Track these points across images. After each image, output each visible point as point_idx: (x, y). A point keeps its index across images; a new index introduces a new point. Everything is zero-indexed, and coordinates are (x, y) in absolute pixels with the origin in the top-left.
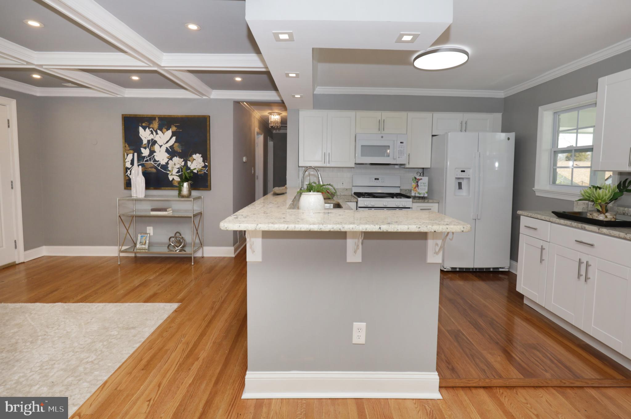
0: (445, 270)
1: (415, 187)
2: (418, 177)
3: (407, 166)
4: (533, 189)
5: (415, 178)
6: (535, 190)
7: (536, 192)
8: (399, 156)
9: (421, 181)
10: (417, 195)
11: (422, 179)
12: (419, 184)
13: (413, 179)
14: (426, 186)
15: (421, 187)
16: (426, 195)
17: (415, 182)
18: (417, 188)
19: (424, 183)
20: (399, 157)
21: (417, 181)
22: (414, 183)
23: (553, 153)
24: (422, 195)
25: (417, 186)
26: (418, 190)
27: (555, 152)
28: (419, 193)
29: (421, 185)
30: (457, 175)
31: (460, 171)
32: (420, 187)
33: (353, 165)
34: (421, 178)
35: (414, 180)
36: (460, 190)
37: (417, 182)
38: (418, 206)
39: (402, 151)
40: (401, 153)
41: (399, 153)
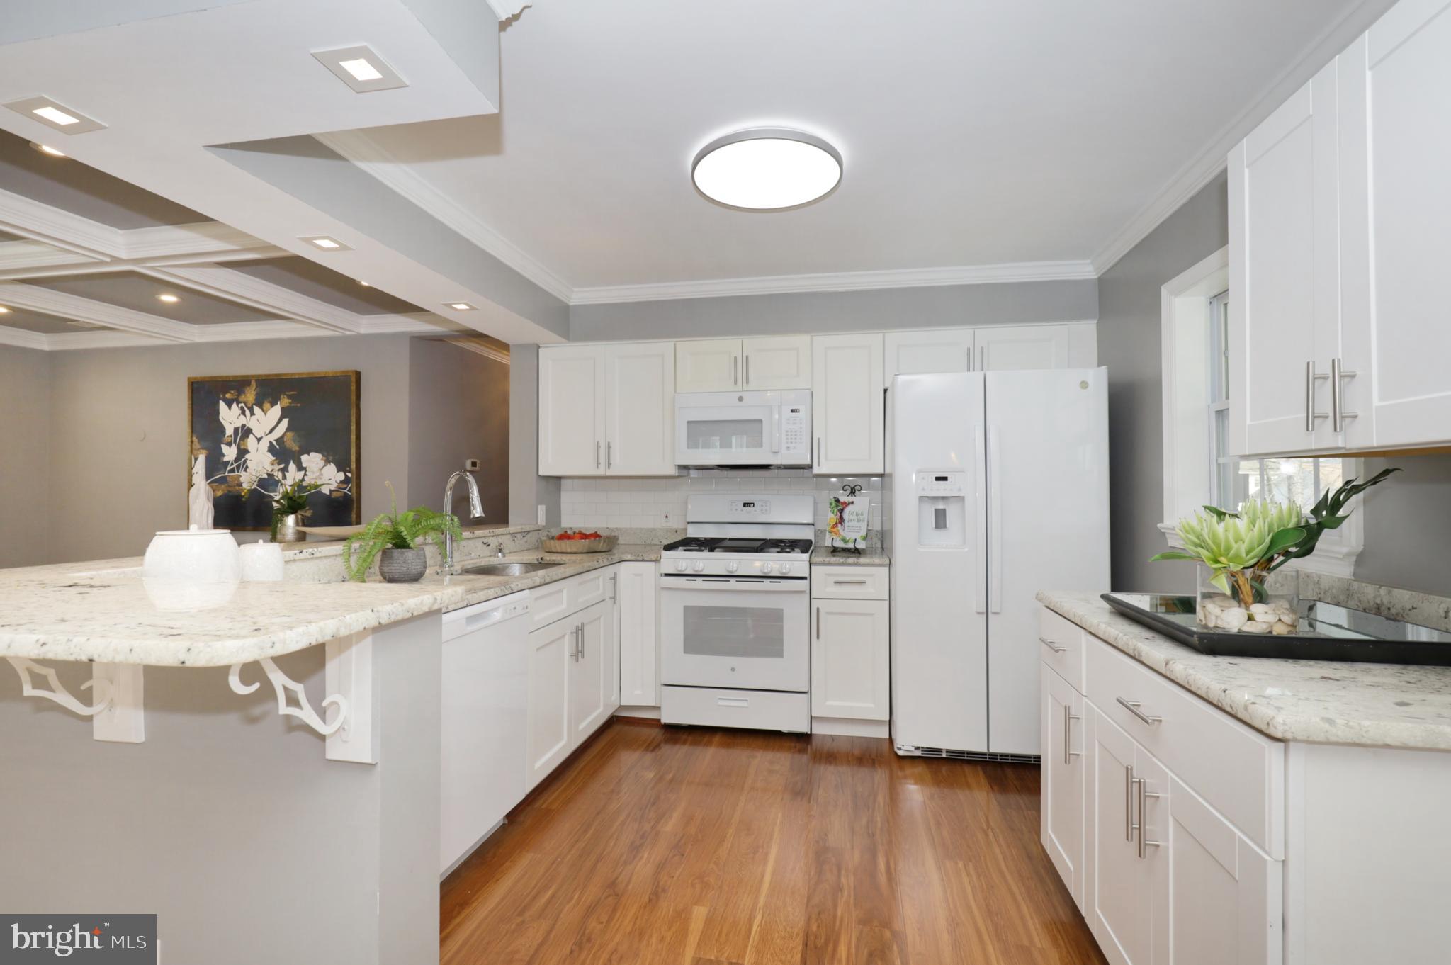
0: (900, 753)
1: (836, 524)
2: (842, 499)
3: (816, 470)
4: (1159, 525)
5: (837, 501)
6: (1163, 531)
7: (1167, 536)
8: (790, 445)
9: (851, 506)
10: (839, 544)
11: (852, 503)
12: (846, 516)
13: (831, 504)
14: (863, 521)
15: (850, 524)
16: (861, 545)
17: (836, 510)
18: (839, 525)
19: (857, 514)
20: (788, 448)
21: (840, 506)
22: (833, 513)
23: (1213, 415)
24: (850, 546)
25: (841, 520)
26: (841, 531)
27: (1217, 412)
28: (845, 541)
29: (851, 517)
30: (924, 489)
31: (934, 479)
32: (846, 524)
33: (673, 471)
34: (851, 501)
35: (834, 504)
36: (940, 532)
37: (841, 511)
38: (829, 575)
39: (796, 431)
40: (793, 437)
41: (789, 437)
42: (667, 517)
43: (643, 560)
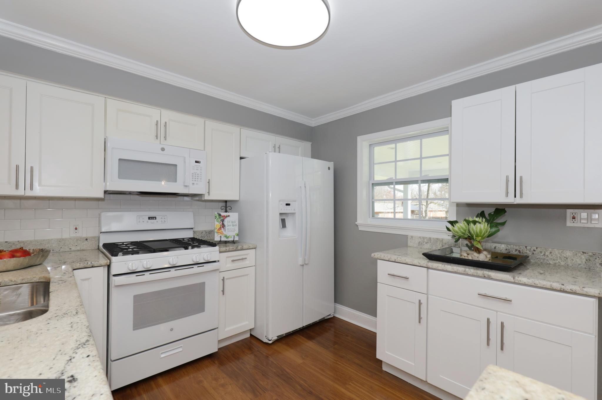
0: (270, 342)
1: (220, 228)
2: (223, 214)
3: (206, 197)
4: (356, 223)
5: (220, 215)
6: (358, 225)
7: (360, 227)
8: (193, 182)
9: (228, 218)
10: (224, 239)
11: (229, 216)
12: (226, 223)
13: (216, 217)
14: (236, 225)
15: (229, 227)
16: (237, 239)
17: (219, 220)
18: (222, 229)
19: (232, 222)
20: (193, 184)
21: (223, 219)
22: (218, 222)
24: (232, 239)
25: (223, 226)
26: (224, 232)
27: (372, 184)
28: (226, 237)
29: (229, 224)
30: (281, 210)
31: (285, 205)
32: (226, 228)
33: (101, 195)
34: (228, 215)
35: (218, 217)
36: (284, 229)
37: (223, 221)
38: (227, 257)
39: (198, 174)
40: (196, 177)
41: (194, 177)
42: (76, 229)
43: (93, 267)
